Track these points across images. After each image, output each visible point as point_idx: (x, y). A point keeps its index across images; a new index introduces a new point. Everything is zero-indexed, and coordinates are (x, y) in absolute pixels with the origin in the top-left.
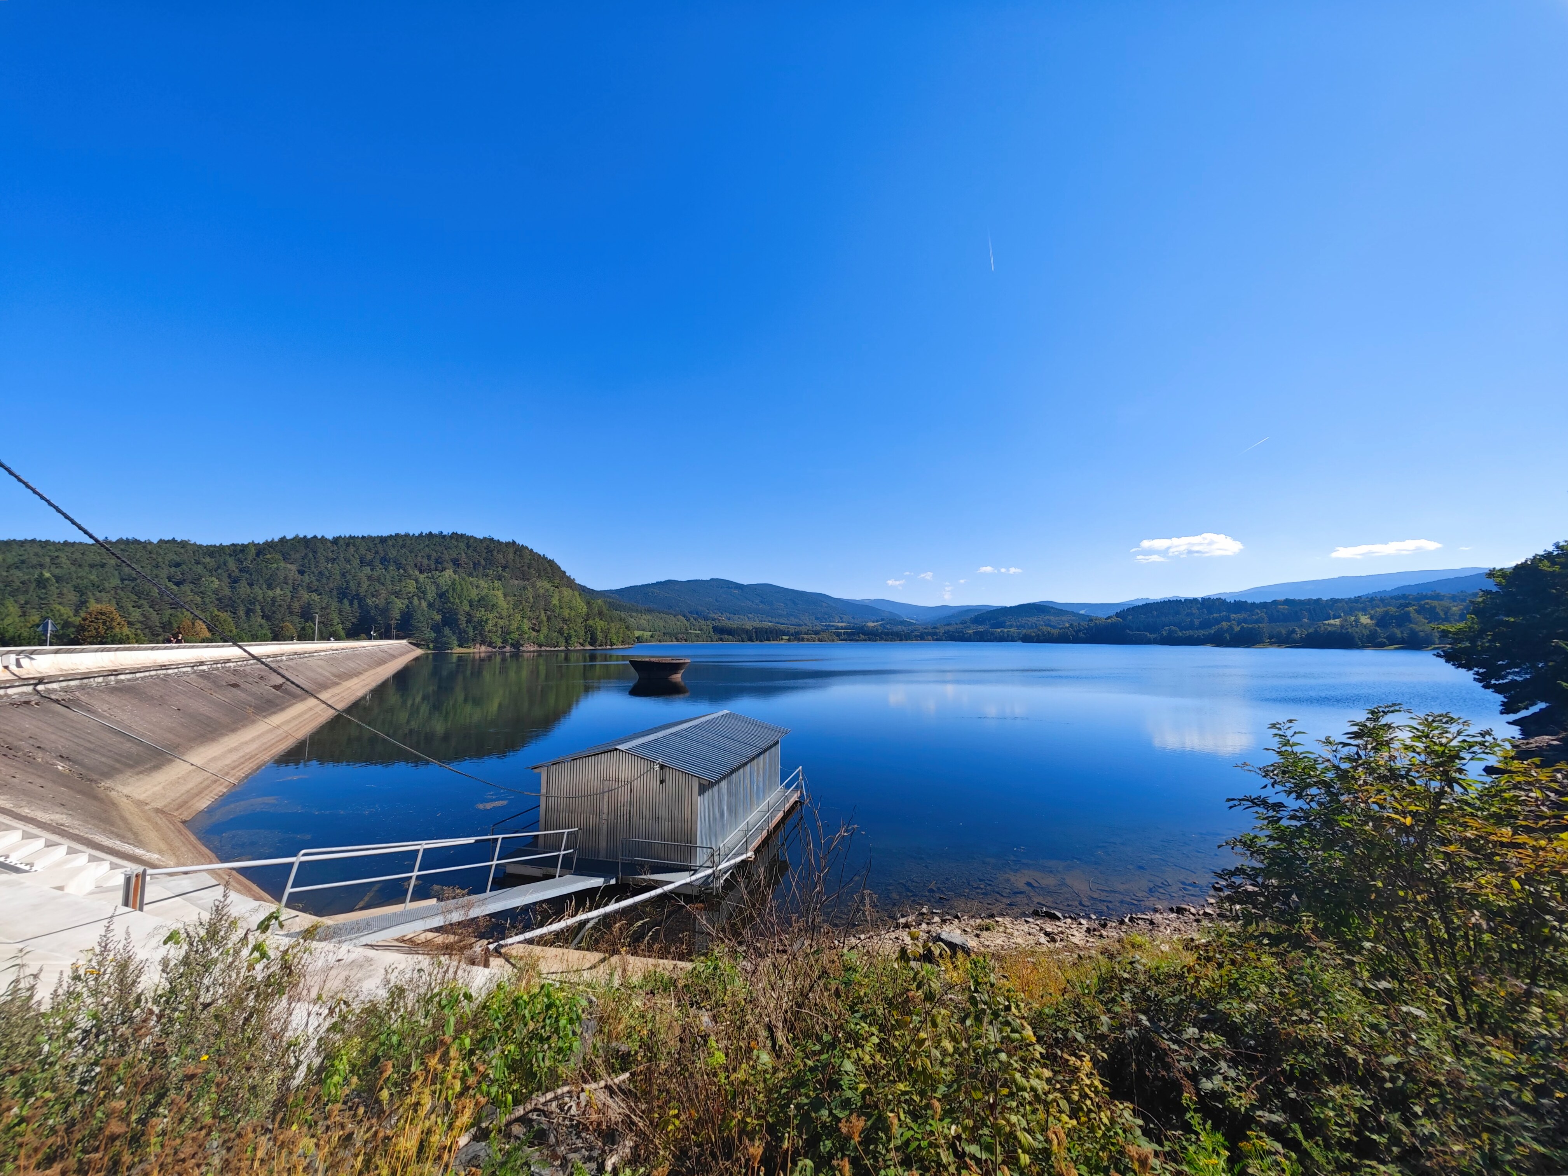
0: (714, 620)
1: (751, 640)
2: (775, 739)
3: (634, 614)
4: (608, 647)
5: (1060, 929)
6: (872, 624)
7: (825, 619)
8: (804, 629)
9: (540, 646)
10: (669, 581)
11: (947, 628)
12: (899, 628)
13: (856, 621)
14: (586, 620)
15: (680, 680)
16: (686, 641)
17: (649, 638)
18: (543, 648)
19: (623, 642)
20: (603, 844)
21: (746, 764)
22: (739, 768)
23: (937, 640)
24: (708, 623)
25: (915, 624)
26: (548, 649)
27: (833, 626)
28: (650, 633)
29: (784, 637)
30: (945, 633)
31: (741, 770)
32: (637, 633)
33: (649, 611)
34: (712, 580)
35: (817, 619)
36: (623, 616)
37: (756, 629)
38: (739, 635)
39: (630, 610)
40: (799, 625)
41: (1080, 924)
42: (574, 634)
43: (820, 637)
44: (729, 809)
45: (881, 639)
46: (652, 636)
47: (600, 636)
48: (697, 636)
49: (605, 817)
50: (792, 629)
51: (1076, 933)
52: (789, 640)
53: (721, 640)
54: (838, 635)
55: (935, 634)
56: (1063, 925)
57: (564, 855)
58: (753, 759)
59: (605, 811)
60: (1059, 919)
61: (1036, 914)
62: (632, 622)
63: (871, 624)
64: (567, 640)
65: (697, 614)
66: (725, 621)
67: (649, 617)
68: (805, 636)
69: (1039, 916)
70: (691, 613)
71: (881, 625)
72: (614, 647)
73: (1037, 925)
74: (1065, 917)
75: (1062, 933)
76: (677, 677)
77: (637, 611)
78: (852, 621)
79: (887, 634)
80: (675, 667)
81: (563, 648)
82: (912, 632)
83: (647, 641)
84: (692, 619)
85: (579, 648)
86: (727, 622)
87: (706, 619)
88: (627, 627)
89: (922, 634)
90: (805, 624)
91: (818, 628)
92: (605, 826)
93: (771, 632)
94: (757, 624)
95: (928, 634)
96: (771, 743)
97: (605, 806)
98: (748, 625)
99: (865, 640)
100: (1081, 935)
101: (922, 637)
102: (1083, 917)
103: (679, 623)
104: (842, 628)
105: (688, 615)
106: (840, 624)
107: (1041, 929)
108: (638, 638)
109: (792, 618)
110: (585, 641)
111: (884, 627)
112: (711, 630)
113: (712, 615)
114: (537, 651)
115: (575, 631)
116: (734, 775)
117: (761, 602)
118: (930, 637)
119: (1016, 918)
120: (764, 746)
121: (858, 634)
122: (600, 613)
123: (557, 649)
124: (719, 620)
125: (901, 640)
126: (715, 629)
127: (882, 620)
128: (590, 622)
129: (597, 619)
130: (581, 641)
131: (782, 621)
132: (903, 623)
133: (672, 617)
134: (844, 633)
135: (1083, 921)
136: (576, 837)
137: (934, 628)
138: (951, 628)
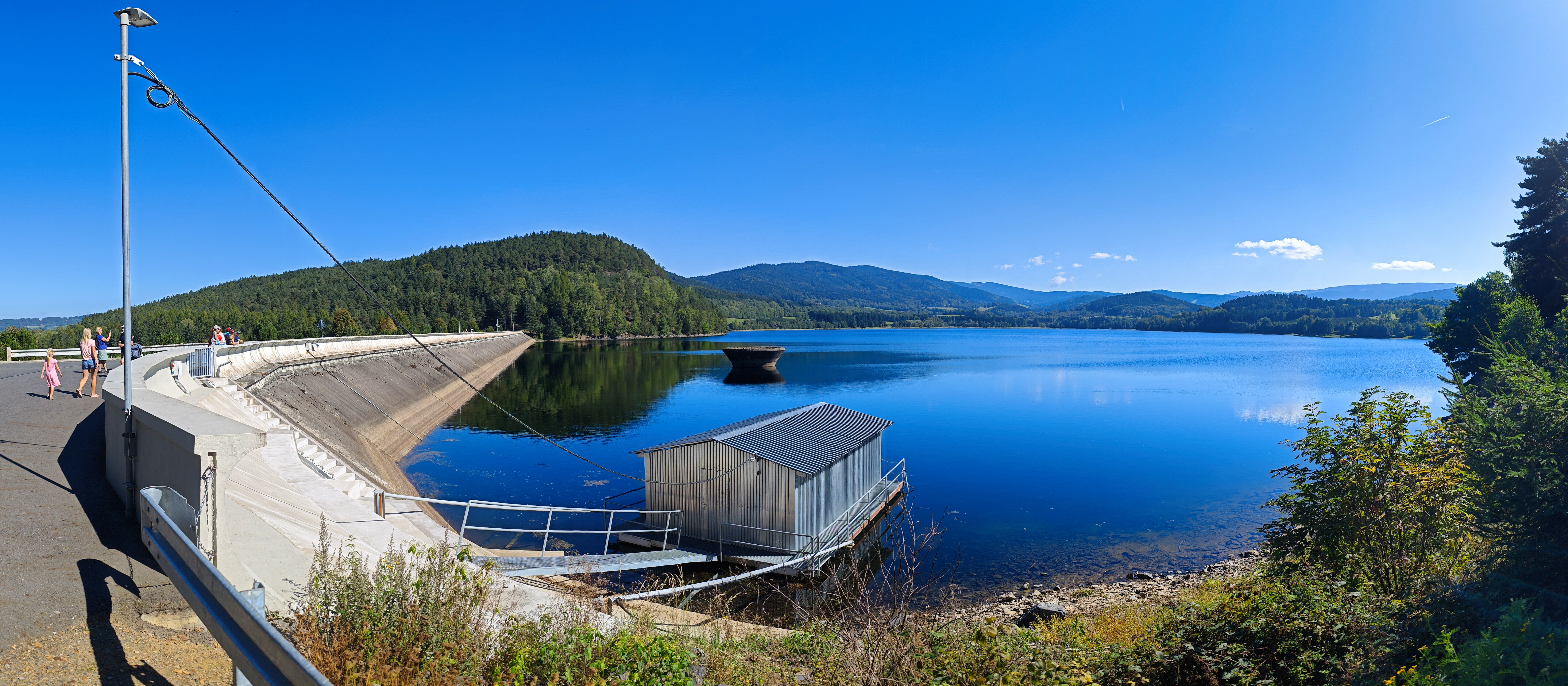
0: (810, 305)
1: (851, 325)
2: (876, 433)
3: (726, 301)
4: (701, 335)
5: (1149, 587)
6: (984, 309)
7: (932, 303)
8: (909, 313)
9: (635, 334)
10: (761, 265)
11: (1062, 315)
12: (1012, 314)
13: (965, 306)
14: (678, 309)
15: (775, 368)
16: (780, 327)
17: (742, 325)
18: (638, 337)
19: (715, 330)
20: (704, 526)
21: (845, 456)
22: (838, 461)
23: (1051, 326)
24: (805, 308)
25: (1028, 310)
26: (642, 337)
27: (941, 310)
28: (742, 321)
29: (887, 323)
30: (1060, 319)
31: (841, 463)
32: (730, 321)
33: (741, 297)
34: (807, 262)
35: (923, 303)
36: (715, 303)
37: (857, 313)
38: (839, 321)
39: (722, 296)
40: (905, 310)
41: (1168, 579)
42: (666, 322)
43: (927, 322)
44: (828, 501)
45: (993, 325)
46: (744, 323)
47: (692, 324)
48: (792, 322)
49: (705, 502)
50: (897, 314)
51: (1162, 587)
52: (893, 326)
53: (818, 326)
54: (946, 320)
55: (1049, 320)
56: (1152, 583)
57: (669, 532)
58: (853, 452)
59: (705, 497)
60: (1149, 578)
61: (1130, 577)
62: (724, 309)
63: (982, 309)
64: (660, 328)
65: (792, 299)
66: (822, 306)
67: (741, 304)
68: (911, 321)
69: (1132, 578)
70: (785, 298)
71: (992, 310)
72: (707, 335)
73: (1130, 586)
74: (1155, 577)
75: (1151, 589)
76: (772, 366)
77: (729, 298)
78: (961, 305)
79: (998, 320)
80: (770, 356)
81: (656, 336)
82: (1025, 317)
83: (739, 328)
84: (786, 305)
85: (672, 336)
86: (824, 307)
87: (802, 304)
88: (719, 315)
89: (1035, 320)
90: (911, 309)
91: (925, 313)
92: (705, 511)
93: (873, 318)
94: (858, 309)
95: (1042, 320)
96: (872, 435)
97: (705, 493)
98: (848, 311)
99: (975, 326)
100: (1167, 588)
101: (1035, 323)
102: (1171, 574)
103: (772, 309)
104: (950, 313)
105: (782, 300)
106: (949, 309)
107: (1133, 589)
108: (730, 325)
109: (896, 302)
110: (677, 329)
111: (995, 313)
112: (807, 315)
113: (808, 300)
114: (632, 340)
115: (667, 319)
116: (833, 468)
117: (863, 285)
118: (1043, 324)
119: (1111, 584)
120: (864, 439)
121: (968, 319)
122: (691, 301)
123: (650, 337)
124: (815, 305)
125: (1013, 326)
126: (812, 315)
127: (994, 305)
128: (682, 310)
129: (688, 307)
130: (674, 329)
131: (885, 305)
132: (1015, 308)
133: (765, 303)
134: (953, 318)
135: (1169, 577)
136: (679, 518)
137: (1048, 314)
138: (1065, 315)
